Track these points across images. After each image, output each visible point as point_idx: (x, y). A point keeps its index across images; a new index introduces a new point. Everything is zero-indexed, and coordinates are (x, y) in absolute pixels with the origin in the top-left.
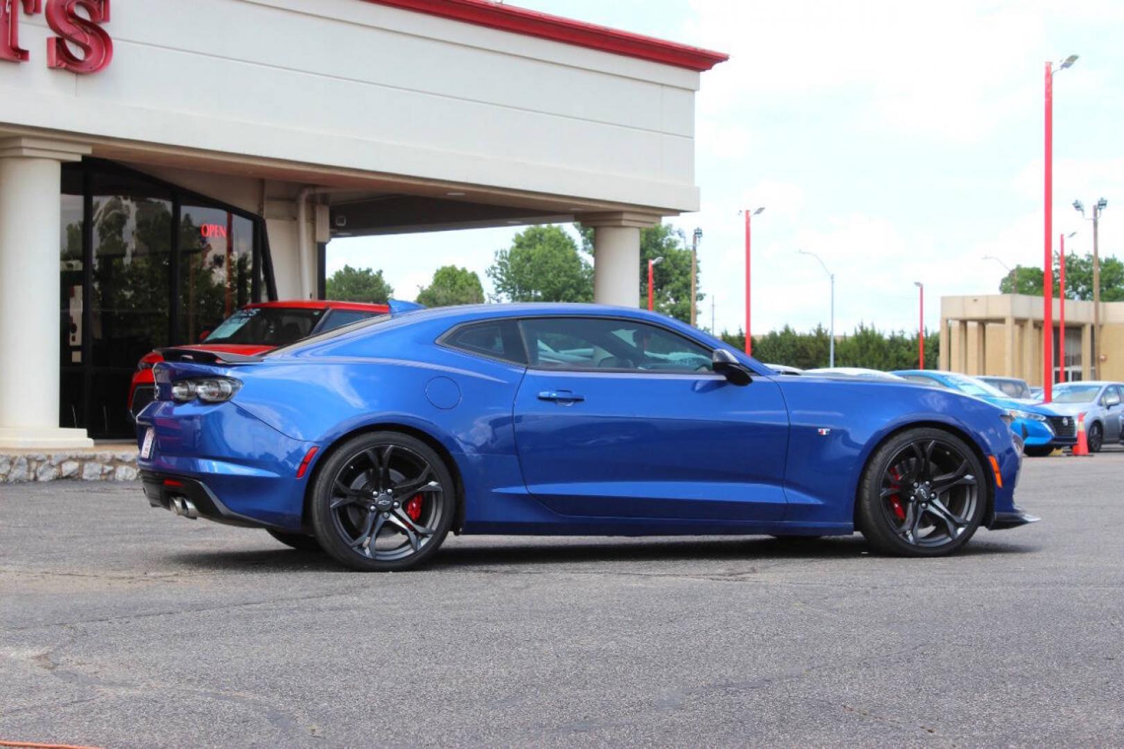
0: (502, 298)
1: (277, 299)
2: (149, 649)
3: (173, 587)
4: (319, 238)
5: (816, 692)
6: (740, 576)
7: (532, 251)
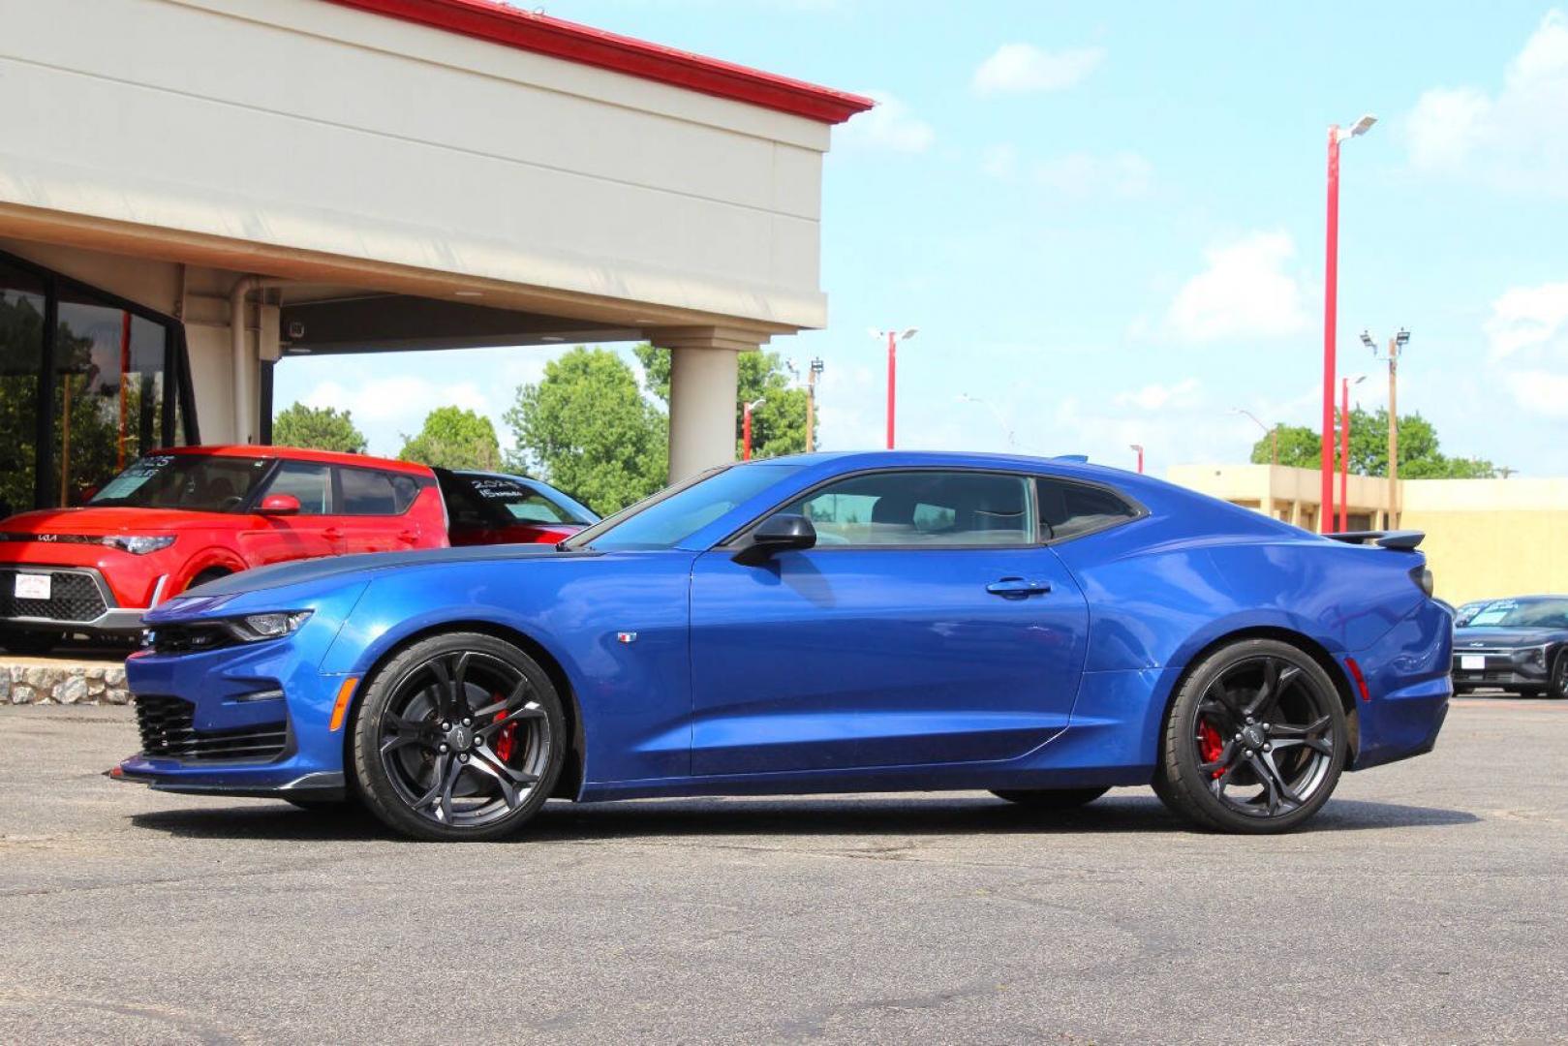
0: (526, 456)
1: (200, 443)
2: (15, 942)
3: (46, 856)
4: (264, 355)
5: (1017, 1014)
6: (894, 853)
7: (570, 389)
